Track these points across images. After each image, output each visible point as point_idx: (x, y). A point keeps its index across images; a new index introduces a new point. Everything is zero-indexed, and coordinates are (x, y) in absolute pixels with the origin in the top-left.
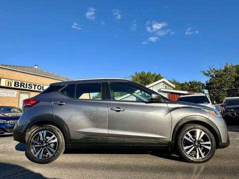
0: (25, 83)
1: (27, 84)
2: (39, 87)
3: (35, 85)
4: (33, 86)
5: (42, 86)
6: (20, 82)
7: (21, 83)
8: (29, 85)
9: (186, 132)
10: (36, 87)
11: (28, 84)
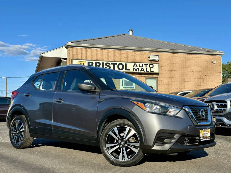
0: (101, 62)
1: (103, 63)
7: (96, 63)
9: (113, 127)
10: (116, 66)
11: (105, 63)
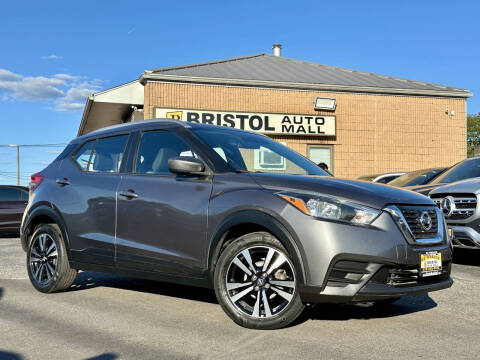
0: (215, 114)
1: (219, 116)
2: (256, 123)
3: (242, 118)
4: (237, 122)
5: (263, 116)
6: (200, 113)
7: (204, 115)
8: (225, 118)
10: (247, 121)
11: (223, 114)
